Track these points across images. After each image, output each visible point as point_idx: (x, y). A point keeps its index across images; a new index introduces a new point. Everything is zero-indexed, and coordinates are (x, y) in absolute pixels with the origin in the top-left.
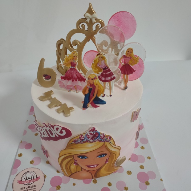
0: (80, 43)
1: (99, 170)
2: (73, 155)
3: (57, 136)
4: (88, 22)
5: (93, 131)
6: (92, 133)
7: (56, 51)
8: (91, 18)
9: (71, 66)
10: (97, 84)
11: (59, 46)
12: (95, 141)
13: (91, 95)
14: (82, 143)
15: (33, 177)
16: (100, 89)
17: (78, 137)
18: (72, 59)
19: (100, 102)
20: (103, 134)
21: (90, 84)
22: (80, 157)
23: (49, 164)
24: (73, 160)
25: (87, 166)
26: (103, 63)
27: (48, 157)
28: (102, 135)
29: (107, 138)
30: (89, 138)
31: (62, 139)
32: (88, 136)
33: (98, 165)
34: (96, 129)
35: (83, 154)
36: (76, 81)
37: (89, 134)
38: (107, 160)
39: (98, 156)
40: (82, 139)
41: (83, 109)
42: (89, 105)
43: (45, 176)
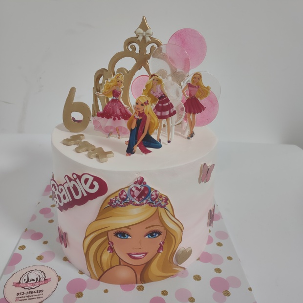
0: (128, 72)
1: (148, 264)
2: (107, 232)
3: (85, 195)
4: (141, 40)
5: (140, 184)
6: (139, 186)
7: (93, 88)
8: (144, 35)
9: (114, 96)
10: (148, 114)
11: (97, 79)
12: (143, 204)
13: (140, 131)
14: (122, 206)
15: (40, 279)
16: (153, 121)
17: (117, 194)
18: (116, 86)
19: (152, 144)
20: (156, 191)
21: (139, 112)
22: (119, 236)
23: (67, 262)
24: (108, 241)
25: (129, 254)
26: (159, 89)
27: (66, 247)
28: (154, 194)
29: (161, 199)
30: (133, 196)
31: (91, 199)
32: (132, 193)
33: (146, 254)
34: (145, 181)
35: (124, 230)
36: (119, 119)
37: (134, 189)
38: (160, 244)
39: (147, 235)
40: (123, 198)
41: (127, 155)
42: (137, 148)
43: (59, 278)
